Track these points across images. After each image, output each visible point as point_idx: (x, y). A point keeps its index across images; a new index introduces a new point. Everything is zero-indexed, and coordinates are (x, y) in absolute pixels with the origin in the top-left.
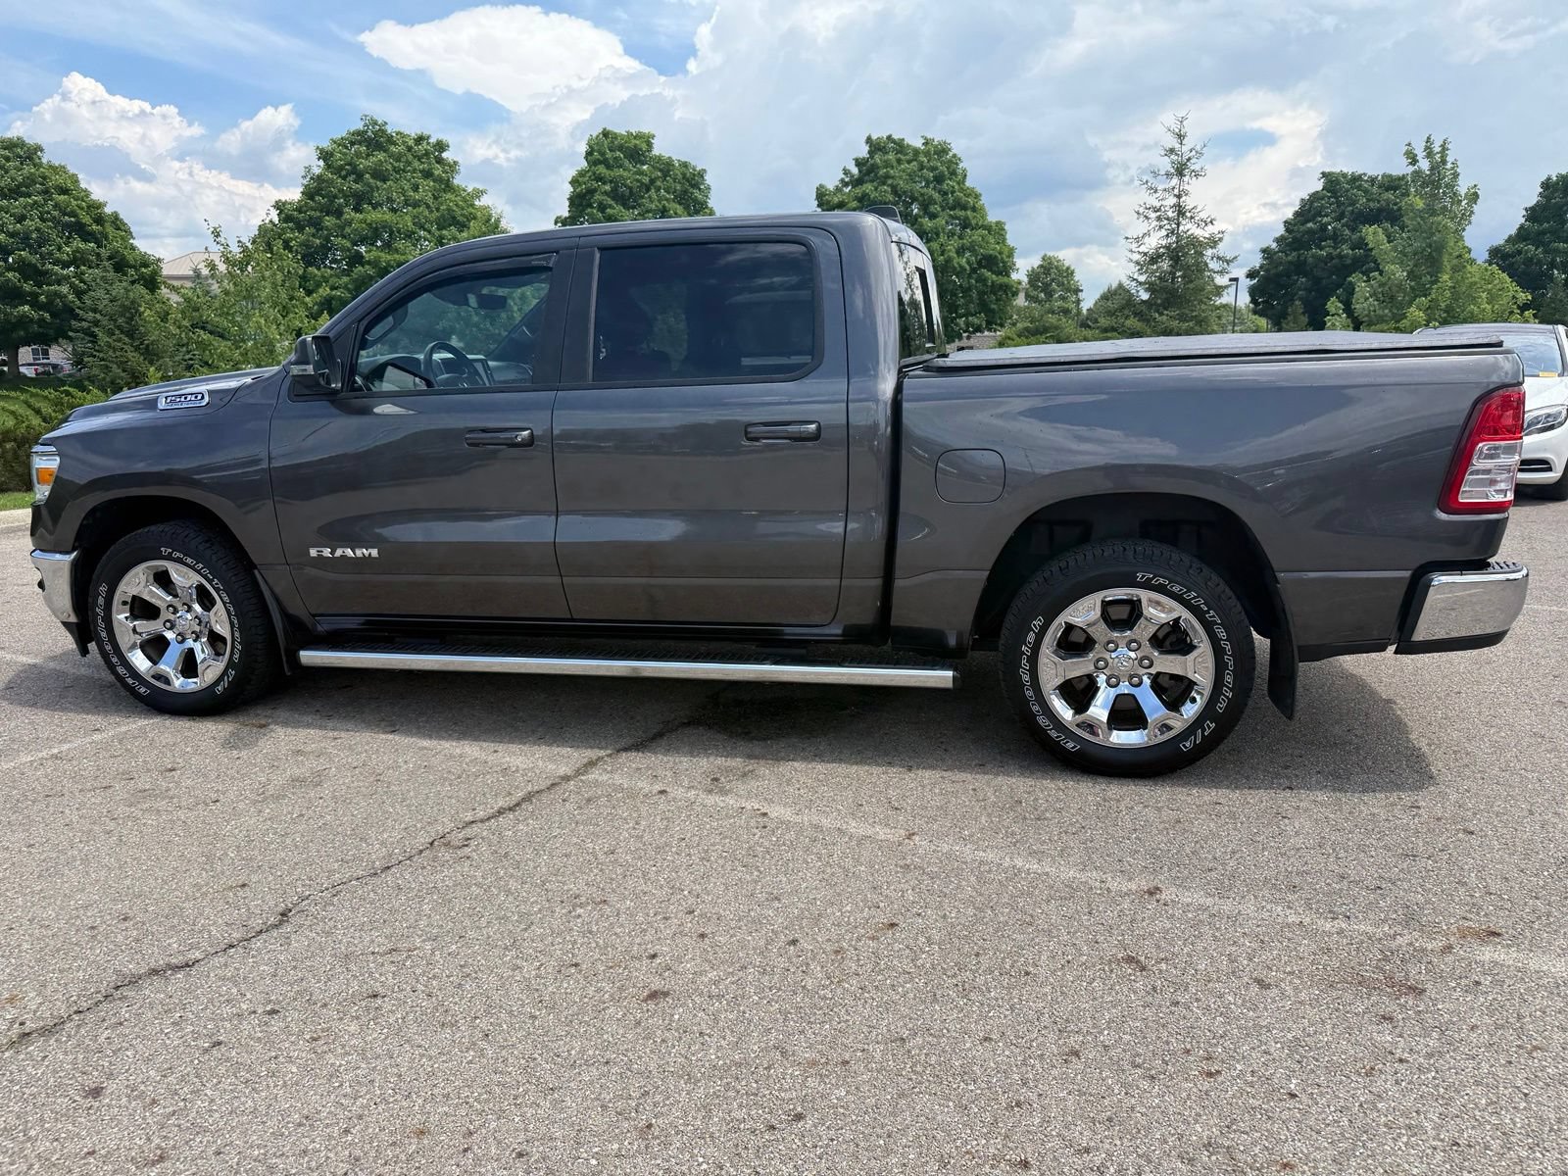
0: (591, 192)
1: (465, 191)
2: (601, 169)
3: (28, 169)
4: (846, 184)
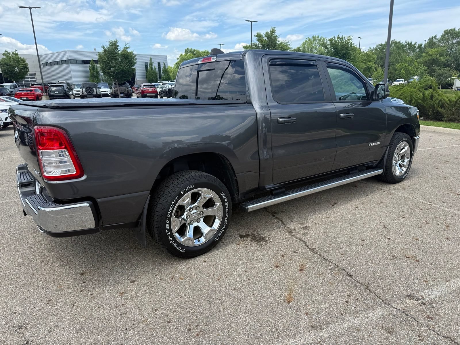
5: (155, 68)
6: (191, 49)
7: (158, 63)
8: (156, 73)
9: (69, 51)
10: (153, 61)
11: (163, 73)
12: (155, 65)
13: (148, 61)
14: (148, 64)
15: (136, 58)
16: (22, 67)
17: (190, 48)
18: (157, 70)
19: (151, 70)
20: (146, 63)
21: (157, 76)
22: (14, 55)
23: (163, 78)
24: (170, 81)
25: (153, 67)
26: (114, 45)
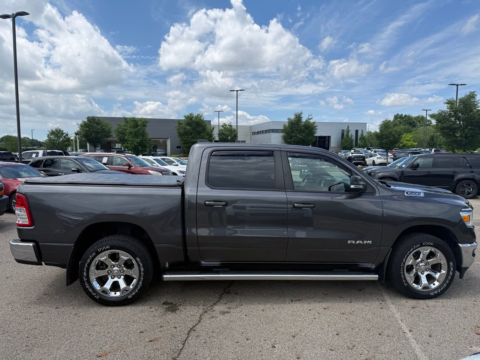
5: (351, 135)
6: (402, 115)
7: (356, 130)
8: (352, 141)
9: (273, 122)
10: (350, 129)
11: (360, 141)
12: (352, 133)
13: (345, 129)
14: (345, 131)
15: (317, 128)
16: (233, 136)
17: (400, 114)
18: (354, 137)
19: (347, 137)
20: (343, 131)
21: (352, 143)
22: (229, 127)
23: (359, 145)
24: (366, 148)
25: (350, 134)
26: (299, 117)
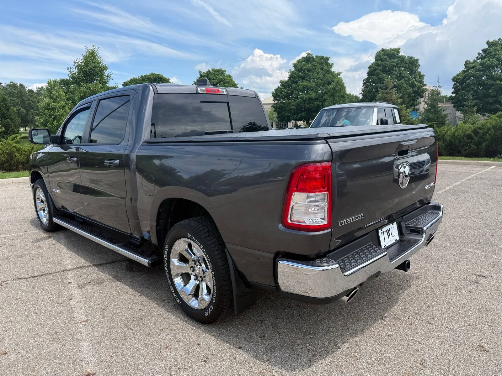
0: (375, 70)
1: (335, 73)
2: (380, 62)
3: (221, 77)
4: (479, 59)
